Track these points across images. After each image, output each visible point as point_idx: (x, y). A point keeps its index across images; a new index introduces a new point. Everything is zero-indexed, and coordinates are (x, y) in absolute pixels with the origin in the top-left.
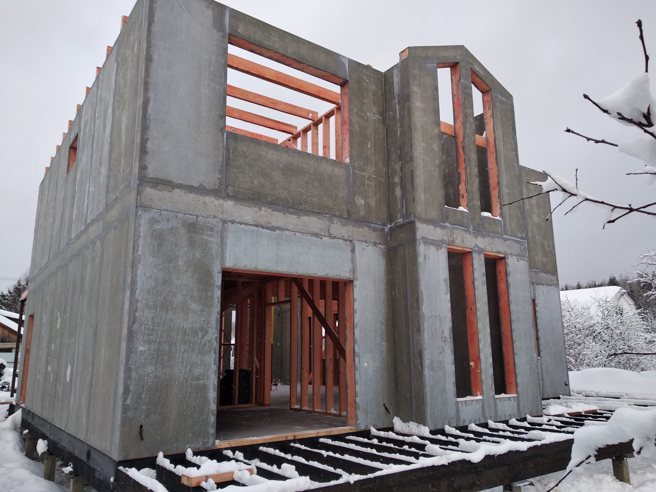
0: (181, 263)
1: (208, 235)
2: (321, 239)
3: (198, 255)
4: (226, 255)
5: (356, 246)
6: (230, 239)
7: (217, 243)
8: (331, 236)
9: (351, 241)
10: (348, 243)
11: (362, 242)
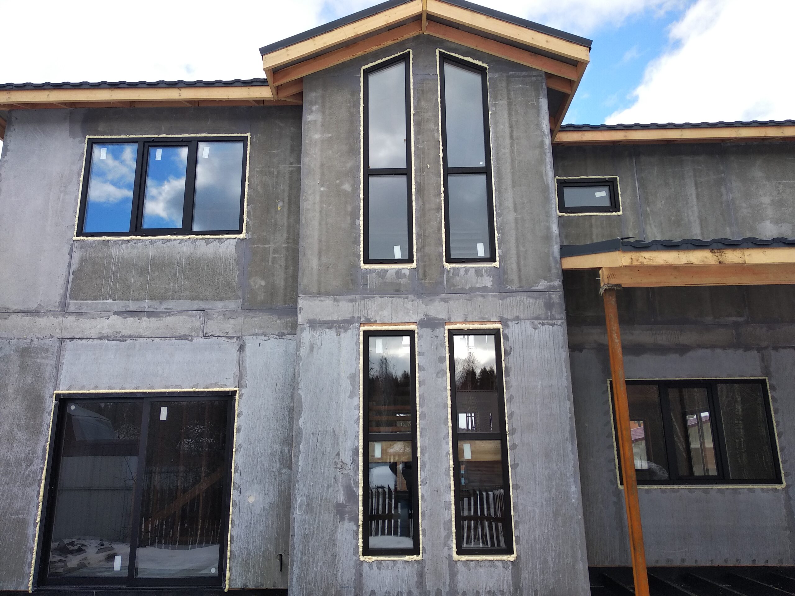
0: (10, 391)
1: (42, 358)
2: (191, 341)
3: (29, 380)
4: (61, 377)
5: (246, 342)
6: (67, 358)
7: (51, 365)
8: (207, 335)
9: (238, 337)
10: (235, 340)
11: (258, 336)
